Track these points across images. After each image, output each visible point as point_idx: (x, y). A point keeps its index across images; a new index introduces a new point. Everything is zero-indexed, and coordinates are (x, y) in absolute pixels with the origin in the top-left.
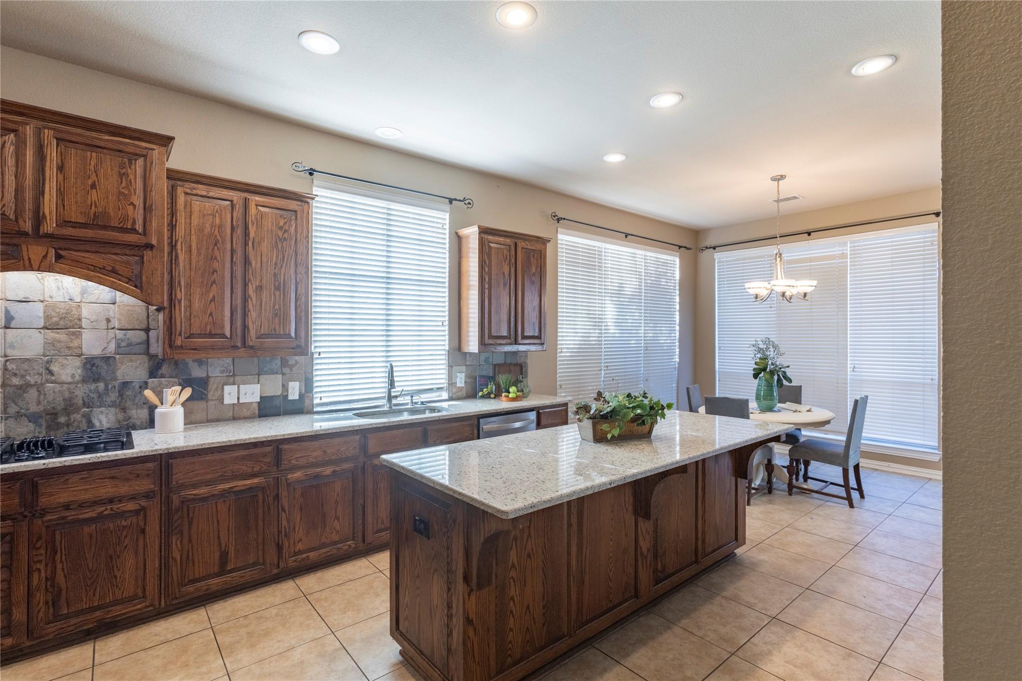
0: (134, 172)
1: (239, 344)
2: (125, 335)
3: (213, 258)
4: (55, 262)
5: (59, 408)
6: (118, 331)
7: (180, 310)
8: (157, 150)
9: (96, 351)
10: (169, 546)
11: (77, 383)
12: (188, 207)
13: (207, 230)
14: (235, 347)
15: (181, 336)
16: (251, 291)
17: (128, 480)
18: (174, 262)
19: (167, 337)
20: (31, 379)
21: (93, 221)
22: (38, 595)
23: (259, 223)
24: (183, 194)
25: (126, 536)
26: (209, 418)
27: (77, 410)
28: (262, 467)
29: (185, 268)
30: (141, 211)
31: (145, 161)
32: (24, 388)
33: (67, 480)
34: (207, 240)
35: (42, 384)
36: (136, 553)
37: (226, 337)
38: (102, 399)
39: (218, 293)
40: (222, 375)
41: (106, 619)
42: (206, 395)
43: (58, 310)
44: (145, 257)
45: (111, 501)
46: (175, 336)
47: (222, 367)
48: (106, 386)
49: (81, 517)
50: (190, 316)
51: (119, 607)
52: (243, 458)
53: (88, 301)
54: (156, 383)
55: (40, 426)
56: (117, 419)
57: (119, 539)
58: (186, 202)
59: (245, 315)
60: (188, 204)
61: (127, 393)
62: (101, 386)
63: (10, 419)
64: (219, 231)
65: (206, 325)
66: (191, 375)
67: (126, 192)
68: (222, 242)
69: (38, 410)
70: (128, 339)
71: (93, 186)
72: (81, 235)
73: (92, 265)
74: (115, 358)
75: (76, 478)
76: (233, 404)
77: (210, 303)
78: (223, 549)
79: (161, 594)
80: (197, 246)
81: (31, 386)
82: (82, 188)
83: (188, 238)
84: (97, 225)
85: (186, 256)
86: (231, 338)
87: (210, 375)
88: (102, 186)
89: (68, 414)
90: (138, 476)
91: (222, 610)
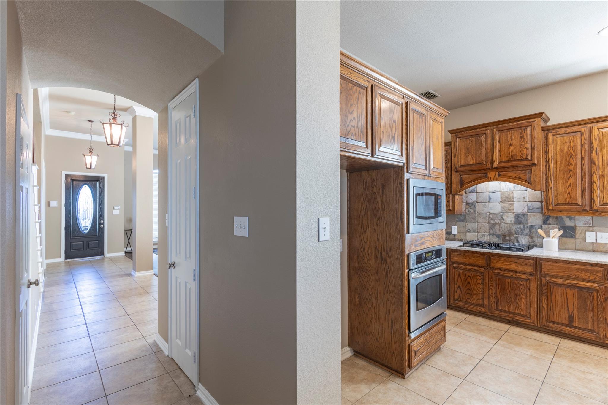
0: (526, 134)
1: (588, 209)
2: (531, 204)
3: (570, 164)
4: (499, 177)
5: (506, 233)
6: (528, 203)
7: (551, 192)
8: (536, 121)
9: (520, 211)
10: (541, 300)
11: (512, 224)
12: (555, 141)
13: (566, 149)
14: (585, 211)
15: (552, 204)
16: (595, 178)
17: (522, 265)
18: (548, 169)
19: (546, 205)
20: (497, 221)
21: (511, 158)
22: (492, 298)
23: (601, 139)
24: (552, 136)
25: (522, 289)
26: (577, 248)
27: (513, 235)
28: (596, 278)
29: (554, 171)
30: (530, 150)
31: (531, 128)
32: (495, 224)
33: (500, 259)
34: (565, 156)
35: (500, 223)
36: (526, 297)
37: (579, 205)
38: (522, 232)
39: (573, 182)
40: (585, 226)
41: (515, 319)
42: (574, 235)
43: (505, 195)
44: (532, 170)
45: (516, 272)
46: (549, 204)
47: (585, 221)
48: (524, 226)
49: (505, 274)
50: (557, 194)
51: (520, 317)
52: (582, 270)
53: (516, 190)
54: (546, 227)
55: (500, 239)
56: (529, 241)
57: (519, 288)
58: (553, 139)
59: (591, 192)
60: (555, 140)
61: (533, 230)
62: (522, 226)
63: (491, 235)
64: (573, 149)
65: (566, 199)
66: (565, 225)
67: (523, 144)
68: (575, 155)
69: (499, 233)
70: (533, 206)
71: (510, 145)
72: (506, 165)
73: (511, 177)
74: (527, 214)
75: (503, 259)
76: (593, 243)
77: (568, 187)
78: (570, 314)
79: (538, 320)
80: (560, 160)
81: (497, 224)
82: (507, 147)
83: (555, 157)
84: (512, 160)
85: (554, 166)
86: (582, 205)
87: (577, 225)
88: (514, 144)
89: (510, 236)
90: (526, 264)
91: (567, 343)
